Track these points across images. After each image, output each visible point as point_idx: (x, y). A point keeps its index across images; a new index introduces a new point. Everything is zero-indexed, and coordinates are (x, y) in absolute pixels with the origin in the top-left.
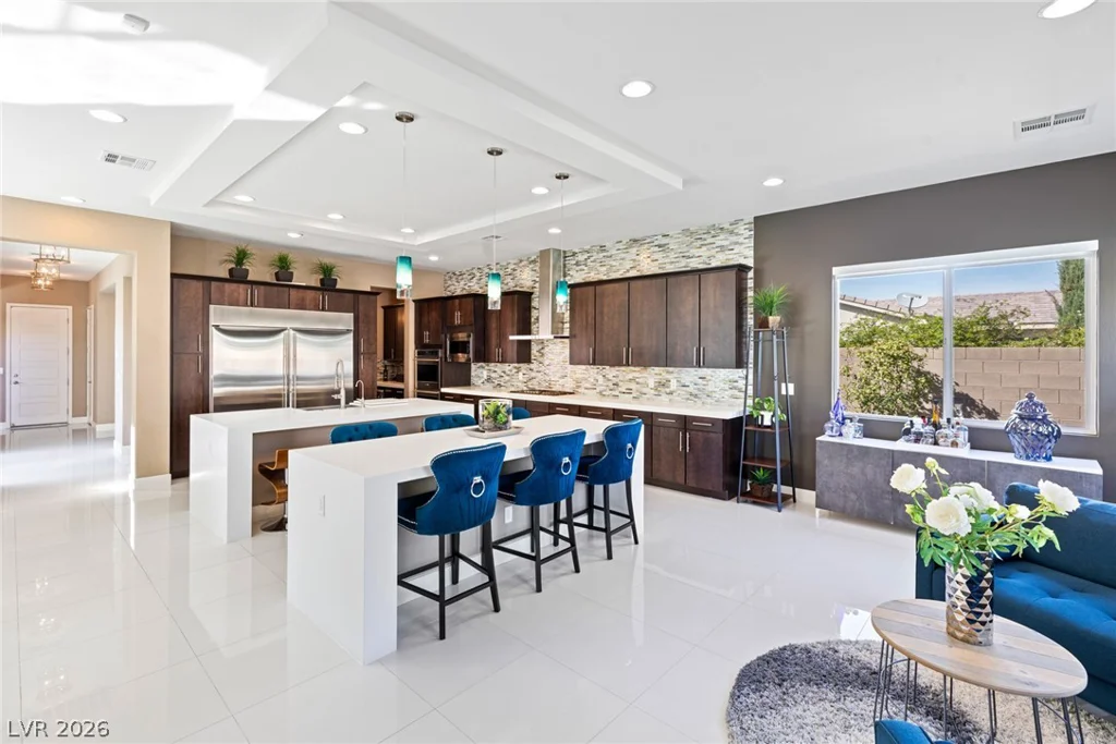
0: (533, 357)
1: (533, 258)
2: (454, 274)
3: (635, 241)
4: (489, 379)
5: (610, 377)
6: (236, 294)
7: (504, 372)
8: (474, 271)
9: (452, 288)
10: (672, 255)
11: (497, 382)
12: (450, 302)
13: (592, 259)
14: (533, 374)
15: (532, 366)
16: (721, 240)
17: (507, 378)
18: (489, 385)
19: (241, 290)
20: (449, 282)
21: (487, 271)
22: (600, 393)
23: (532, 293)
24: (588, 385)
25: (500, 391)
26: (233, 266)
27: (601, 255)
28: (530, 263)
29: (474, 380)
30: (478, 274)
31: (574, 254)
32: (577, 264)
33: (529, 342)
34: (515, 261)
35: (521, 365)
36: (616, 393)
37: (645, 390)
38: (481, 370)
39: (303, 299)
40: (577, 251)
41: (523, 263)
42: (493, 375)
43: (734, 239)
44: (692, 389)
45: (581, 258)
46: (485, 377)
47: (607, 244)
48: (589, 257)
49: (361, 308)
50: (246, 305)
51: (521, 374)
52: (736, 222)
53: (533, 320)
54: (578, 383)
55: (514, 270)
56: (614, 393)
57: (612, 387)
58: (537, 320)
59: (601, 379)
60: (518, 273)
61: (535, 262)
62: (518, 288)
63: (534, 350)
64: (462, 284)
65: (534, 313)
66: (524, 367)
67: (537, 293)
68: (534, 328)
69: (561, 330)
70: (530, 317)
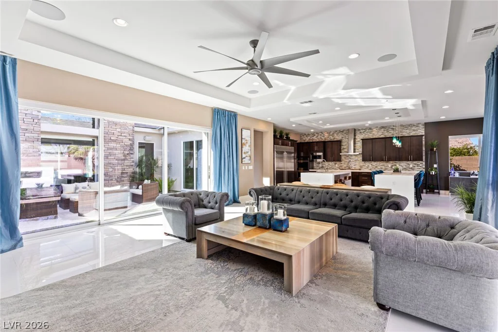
0: (342, 160)
1: (341, 130)
2: (305, 134)
3: (383, 127)
4: (322, 167)
5: (374, 165)
7: (329, 165)
9: (304, 139)
10: (397, 131)
14: (342, 165)
15: (341, 162)
16: (414, 128)
19: (278, 141)
23: (341, 141)
27: (370, 130)
28: (340, 132)
29: (315, 167)
31: (359, 130)
32: (360, 133)
33: (341, 155)
34: (334, 131)
35: (336, 162)
37: (387, 168)
39: (285, 143)
41: (337, 132)
42: (324, 166)
43: (418, 128)
44: (404, 167)
45: (362, 131)
48: (365, 131)
50: (279, 145)
51: (337, 165)
52: (419, 124)
54: (362, 166)
55: (333, 134)
58: (344, 149)
59: (370, 166)
60: (335, 135)
61: (342, 132)
62: (335, 140)
63: (343, 158)
64: (309, 137)
65: (342, 147)
66: (338, 163)
67: (343, 141)
68: (342, 151)
69: (354, 152)
70: (341, 148)
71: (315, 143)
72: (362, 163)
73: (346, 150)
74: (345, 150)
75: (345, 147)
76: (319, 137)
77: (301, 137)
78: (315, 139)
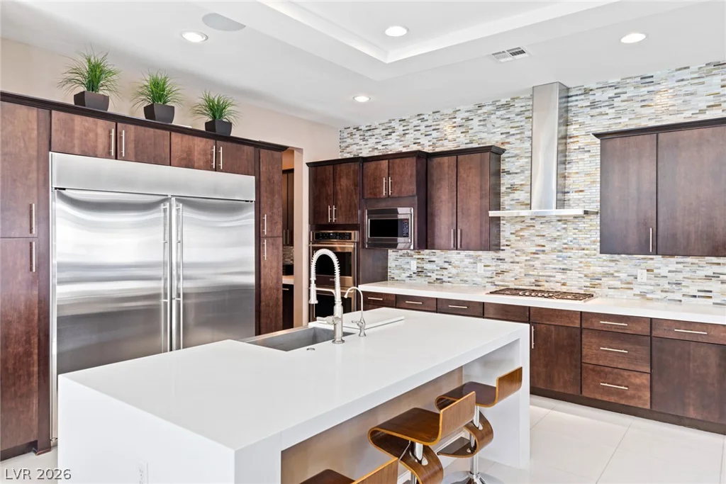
0: (503, 242)
1: (503, 101)
2: (358, 129)
4: (420, 272)
5: (664, 272)
6: (91, 135)
7: (449, 263)
8: (393, 124)
9: (354, 148)
11: (434, 276)
12: (372, 165)
13: (624, 97)
14: (504, 266)
15: (501, 255)
17: (454, 271)
18: (420, 280)
19: (100, 131)
20: (349, 141)
21: (416, 122)
22: (643, 295)
23: (504, 151)
24: (617, 284)
25: (442, 289)
26: (82, 89)
27: (644, 90)
28: (498, 108)
29: (392, 272)
30: (402, 128)
31: (587, 92)
32: (593, 105)
33: (498, 219)
34: (471, 107)
35: (480, 253)
36: (678, 296)
38: (408, 259)
39: (189, 152)
40: (593, 86)
41: (484, 110)
42: (428, 266)
45: (599, 96)
46: (414, 269)
47: (657, 74)
48: (618, 95)
49: (263, 169)
50: (108, 156)
51: (480, 266)
53: (503, 189)
54: (595, 280)
55: (468, 119)
56: (671, 296)
57: (667, 287)
58: (513, 188)
59: (643, 275)
60: (475, 123)
61: (507, 106)
62: (475, 145)
63: (506, 231)
64: (372, 141)
65: (506, 181)
66: (487, 256)
67: (510, 150)
68: (505, 200)
69: (561, 204)
70: (499, 185)
71: (385, 163)
72: (600, 263)
73: (522, 195)
74: (517, 195)
75: (517, 180)
76: (410, 137)
77: (342, 139)
78: (395, 145)
